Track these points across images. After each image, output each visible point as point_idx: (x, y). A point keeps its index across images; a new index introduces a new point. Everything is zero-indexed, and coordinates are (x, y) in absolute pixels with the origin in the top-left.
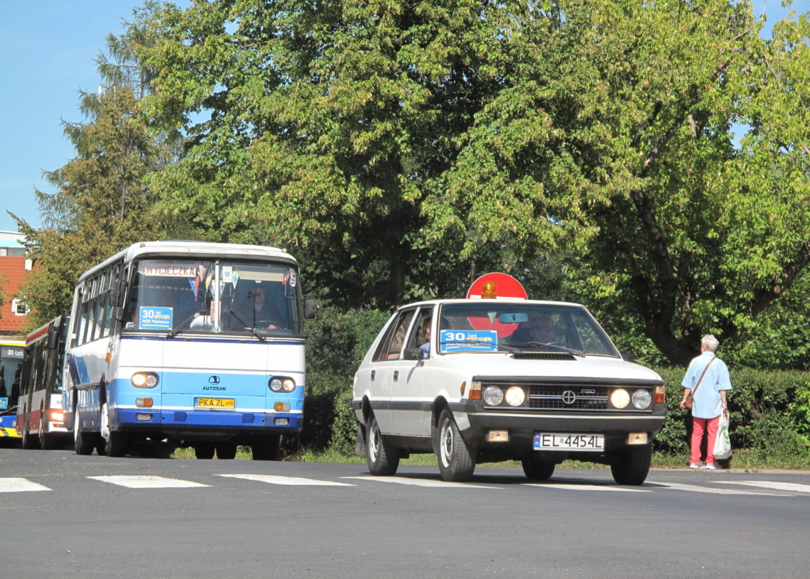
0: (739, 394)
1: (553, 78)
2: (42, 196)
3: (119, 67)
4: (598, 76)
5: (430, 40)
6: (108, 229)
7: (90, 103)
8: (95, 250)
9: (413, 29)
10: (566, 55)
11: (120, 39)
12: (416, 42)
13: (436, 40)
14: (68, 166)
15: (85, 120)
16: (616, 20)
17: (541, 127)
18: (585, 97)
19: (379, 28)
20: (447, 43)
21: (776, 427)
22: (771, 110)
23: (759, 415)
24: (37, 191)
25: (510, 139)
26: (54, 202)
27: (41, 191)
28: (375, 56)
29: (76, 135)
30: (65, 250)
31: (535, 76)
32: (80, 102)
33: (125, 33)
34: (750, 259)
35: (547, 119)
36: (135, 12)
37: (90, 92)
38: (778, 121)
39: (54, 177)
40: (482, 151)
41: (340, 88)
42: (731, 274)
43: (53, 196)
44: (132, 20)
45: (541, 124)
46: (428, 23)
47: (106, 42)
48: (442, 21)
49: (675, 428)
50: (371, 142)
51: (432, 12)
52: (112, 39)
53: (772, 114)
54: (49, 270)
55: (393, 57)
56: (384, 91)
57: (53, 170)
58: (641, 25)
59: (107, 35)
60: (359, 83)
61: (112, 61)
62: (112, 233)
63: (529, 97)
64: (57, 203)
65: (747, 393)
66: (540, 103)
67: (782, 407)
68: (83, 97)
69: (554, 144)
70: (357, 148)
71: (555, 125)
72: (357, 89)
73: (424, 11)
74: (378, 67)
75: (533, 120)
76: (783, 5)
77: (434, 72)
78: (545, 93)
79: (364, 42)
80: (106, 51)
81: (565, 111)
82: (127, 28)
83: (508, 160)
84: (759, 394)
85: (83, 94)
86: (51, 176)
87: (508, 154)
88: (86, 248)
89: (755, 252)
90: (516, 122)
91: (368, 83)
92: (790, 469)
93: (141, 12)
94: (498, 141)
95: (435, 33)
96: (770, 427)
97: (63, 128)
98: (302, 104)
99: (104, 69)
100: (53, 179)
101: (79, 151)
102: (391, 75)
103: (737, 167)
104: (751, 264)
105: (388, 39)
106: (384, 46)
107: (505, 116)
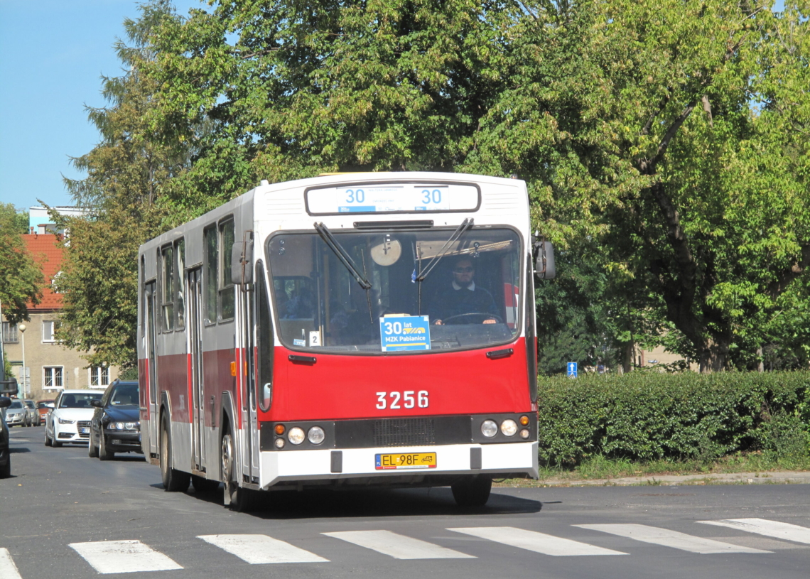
0: (748, 397)
1: (556, 79)
2: (70, 183)
3: (139, 50)
4: (601, 75)
5: (429, 46)
6: (137, 215)
7: (113, 88)
8: (125, 236)
10: (569, 54)
11: (137, 23)
12: (415, 48)
13: (433, 47)
14: (94, 152)
15: (108, 104)
16: (623, 7)
17: (546, 130)
18: (588, 98)
19: (377, 35)
20: (444, 49)
21: (785, 428)
22: (785, 88)
23: (769, 416)
24: (66, 179)
25: (515, 142)
26: (83, 188)
27: (69, 178)
28: (375, 65)
29: (100, 119)
30: (95, 239)
31: (537, 78)
32: (103, 88)
33: (142, 17)
34: (769, 238)
35: (552, 121)
37: (111, 76)
38: (792, 98)
39: (81, 163)
40: (487, 155)
41: (339, 99)
42: (750, 255)
43: (82, 182)
45: (547, 127)
46: (426, 29)
47: (124, 27)
48: (441, 26)
49: (685, 433)
50: (375, 151)
51: (431, 17)
52: (129, 23)
53: (786, 91)
54: (80, 258)
55: (394, 64)
56: (384, 100)
57: (80, 156)
58: (648, 11)
59: (124, 20)
60: (358, 94)
61: (131, 45)
62: (141, 220)
63: (532, 100)
64: (86, 188)
65: (756, 395)
66: (544, 106)
67: (790, 408)
68: (105, 83)
69: (561, 147)
70: (360, 158)
71: (561, 129)
72: (356, 100)
73: (423, 18)
74: (377, 77)
75: (538, 123)
77: (432, 79)
78: (548, 95)
79: (363, 51)
81: (569, 112)
82: (144, 11)
83: (514, 163)
84: (769, 396)
85: (106, 79)
86: (78, 162)
87: (515, 157)
88: (116, 235)
89: (773, 232)
90: (521, 125)
91: (367, 93)
92: (802, 470)
94: (504, 144)
95: (433, 39)
96: (781, 428)
97: (88, 113)
98: (303, 115)
99: (123, 54)
100: (80, 165)
101: (105, 135)
102: (391, 83)
103: (752, 147)
104: (769, 243)
105: (387, 47)
106: (383, 53)
107: (509, 119)
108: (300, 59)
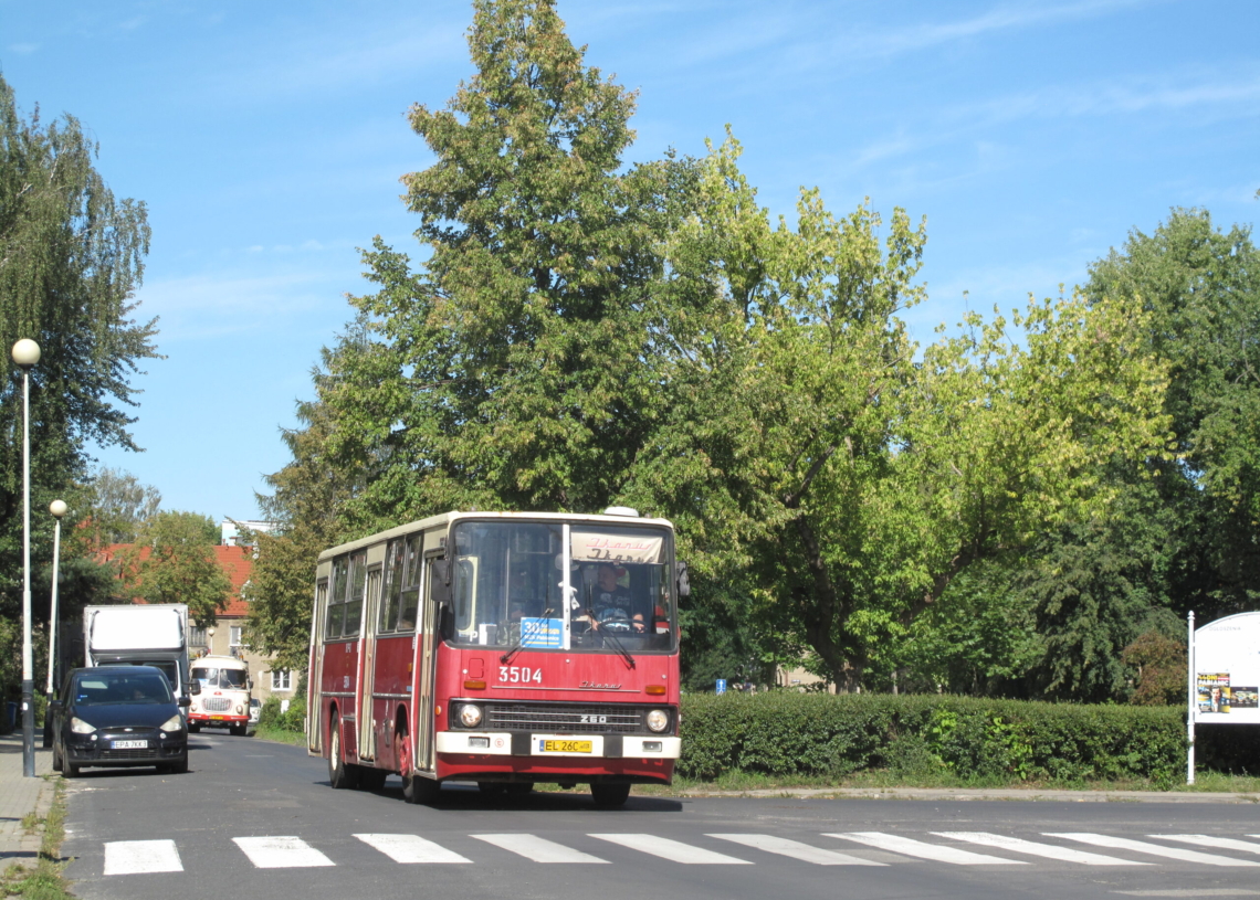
0: (876, 718)
1: (709, 418)
2: (261, 498)
4: (751, 416)
5: (594, 385)
6: (319, 530)
7: (305, 411)
8: (306, 550)
9: (575, 374)
11: (333, 351)
13: (599, 386)
14: (284, 471)
15: (301, 426)
16: (773, 352)
17: (699, 466)
18: (741, 437)
19: (542, 371)
20: (609, 388)
21: (911, 748)
22: (921, 432)
23: (896, 736)
24: (257, 494)
25: (669, 476)
26: (272, 503)
27: (260, 494)
28: (539, 398)
29: (291, 440)
30: (278, 552)
31: (691, 417)
32: (296, 410)
33: (338, 346)
34: (903, 570)
35: (706, 459)
36: (347, 326)
37: (305, 400)
38: (927, 441)
39: (272, 480)
40: (640, 485)
41: (505, 428)
42: (886, 585)
43: (271, 498)
44: (344, 333)
45: (701, 464)
46: (591, 369)
47: (321, 355)
48: (605, 367)
49: (817, 750)
50: (534, 478)
51: (596, 358)
52: (325, 351)
53: (922, 435)
54: (265, 570)
55: (558, 399)
56: (547, 431)
57: (271, 473)
58: (796, 357)
59: (321, 348)
60: (522, 424)
63: (687, 437)
64: (275, 504)
65: (884, 716)
66: (697, 444)
67: (916, 729)
68: (300, 405)
69: (711, 482)
70: (521, 485)
71: (713, 465)
72: (521, 430)
73: (588, 359)
74: (541, 409)
75: (692, 459)
76: (936, 330)
77: (598, 416)
78: (702, 432)
79: (529, 385)
80: (320, 363)
81: (721, 449)
82: (340, 341)
83: (669, 496)
84: (896, 717)
85: (299, 402)
86: (270, 479)
87: (670, 489)
88: (298, 549)
89: (907, 565)
90: (676, 461)
91: (531, 424)
93: (353, 326)
94: (658, 478)
95: (597, 379)
96: (906, 748)
97: (281, 434)
98: (471, 443)
99: (318, 379)
100: (270, 482)
101: (296, 455)
102: (554, 416)
103: (890, 485)
104: (903, 575)
105: (552, 382)
106: (547, 388)
107: (664, 454)
108: (470, 391)
